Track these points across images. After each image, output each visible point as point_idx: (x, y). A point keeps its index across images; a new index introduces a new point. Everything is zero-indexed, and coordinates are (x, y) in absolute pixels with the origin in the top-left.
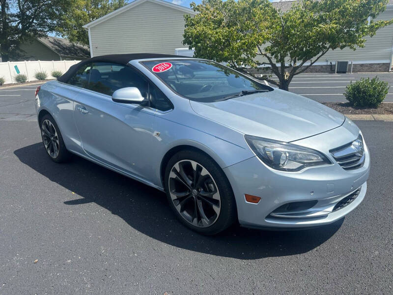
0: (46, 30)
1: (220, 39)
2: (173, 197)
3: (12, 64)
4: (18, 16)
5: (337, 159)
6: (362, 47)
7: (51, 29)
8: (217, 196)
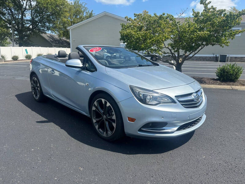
0: (46, 29)
1: (140, 37)
2: (94, 121)
3: (24, 48)
4: (30, 21)
5: (180, 102)
6: (228, 46)
7: (48, 29)
8: (114, 117)
